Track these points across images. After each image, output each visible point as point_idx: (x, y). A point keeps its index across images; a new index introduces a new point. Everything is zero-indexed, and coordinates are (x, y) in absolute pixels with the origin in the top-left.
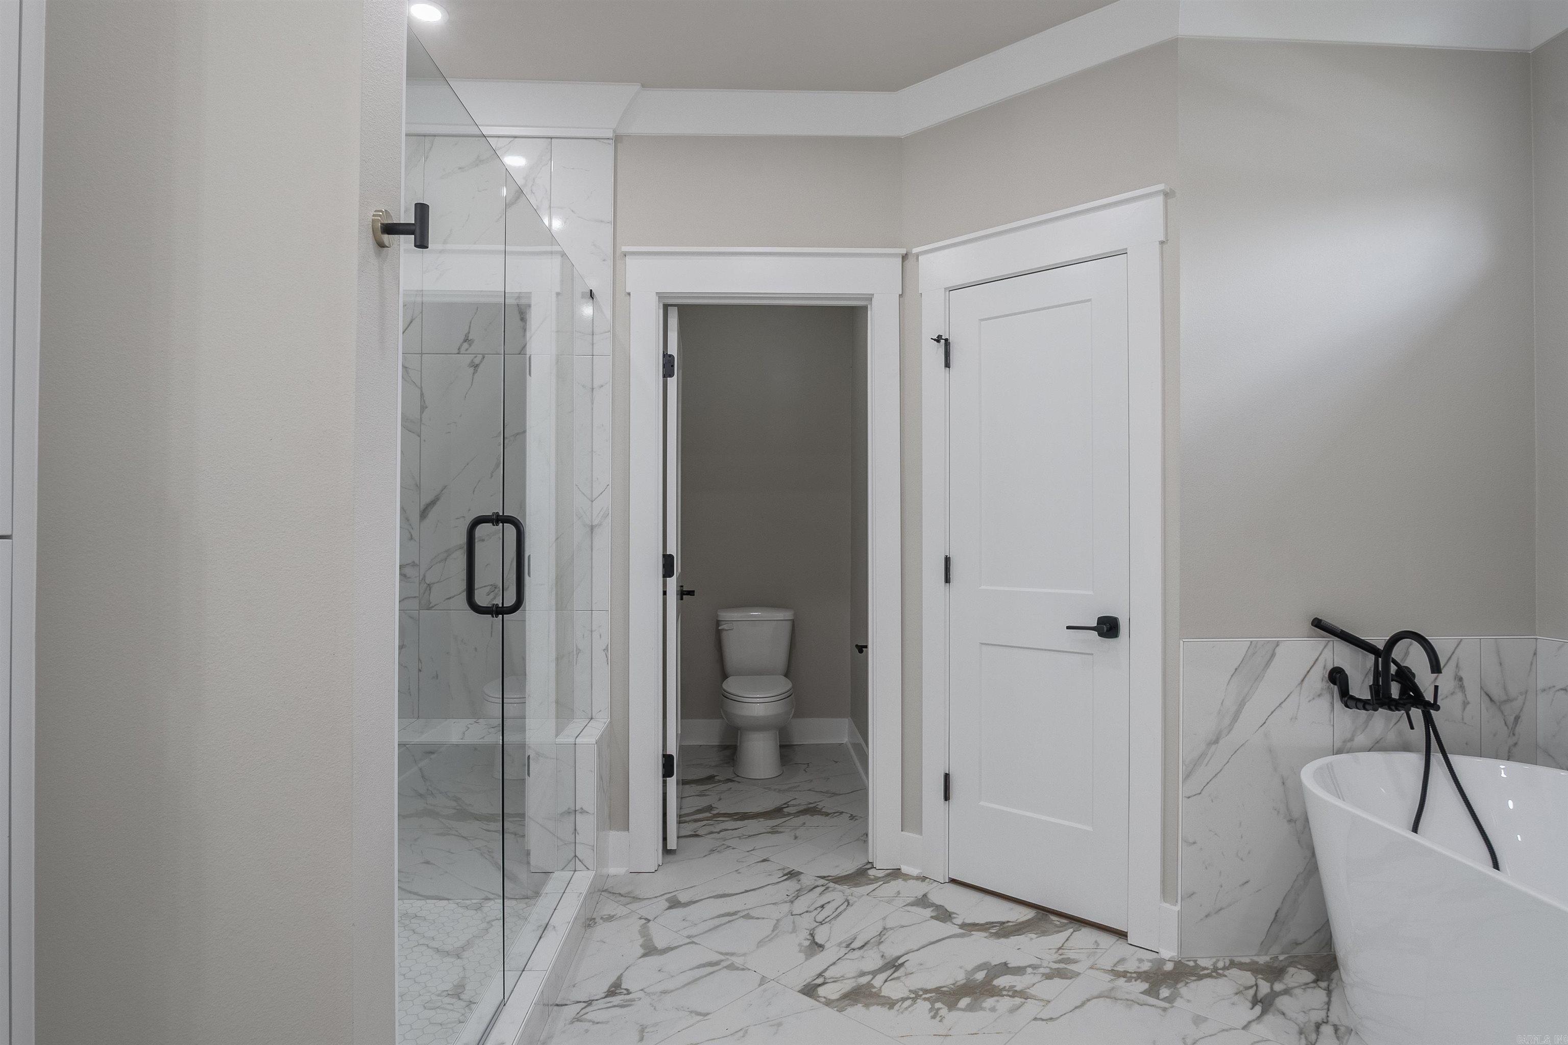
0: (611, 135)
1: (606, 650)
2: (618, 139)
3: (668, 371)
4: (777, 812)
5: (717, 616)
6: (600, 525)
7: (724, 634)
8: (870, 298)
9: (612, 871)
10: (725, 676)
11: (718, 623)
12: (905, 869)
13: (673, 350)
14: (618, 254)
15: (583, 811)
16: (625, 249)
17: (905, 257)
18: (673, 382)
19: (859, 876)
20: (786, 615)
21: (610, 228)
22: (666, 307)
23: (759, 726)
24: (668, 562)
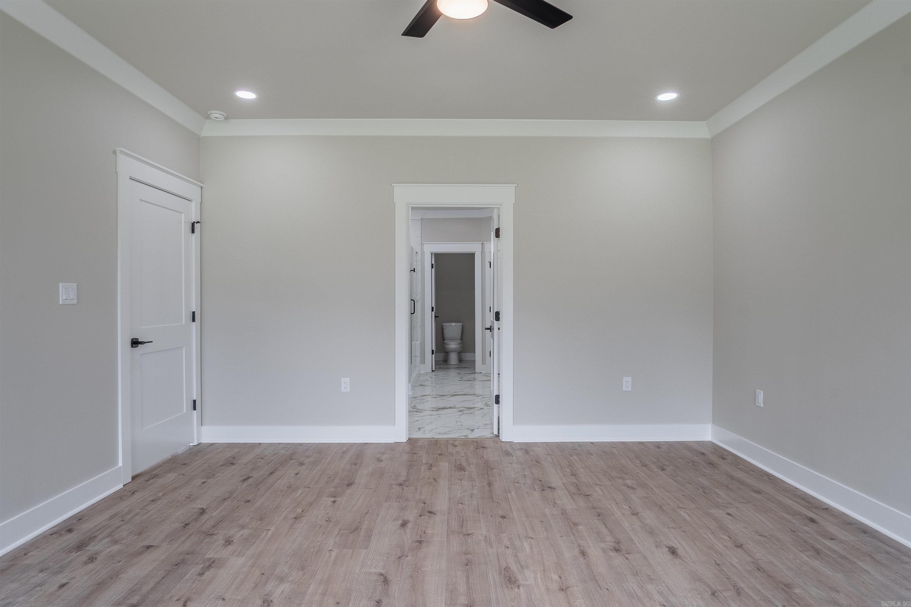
0: (420, 219)
1: (420, 326)
2: (422, 219)
3: (432, 267)
4: (458, 368)
5: (442, 324)
6: (418, 301)
7: (444, 329)
8: (475, 252)
9: (422, 372)
10: (444, 340)
11: (442, 326)
12: (482, 372)
13: (433, 263)
14: (422, 243)
15: (417, 356)
16: (423, 243)
17: (482, 244)
18: (433, 269)
19: (474, 373)
20: (461, 324)
21: (420, 238)
22: (432, 254)
23: (453, 351)
24: (433, 308)
